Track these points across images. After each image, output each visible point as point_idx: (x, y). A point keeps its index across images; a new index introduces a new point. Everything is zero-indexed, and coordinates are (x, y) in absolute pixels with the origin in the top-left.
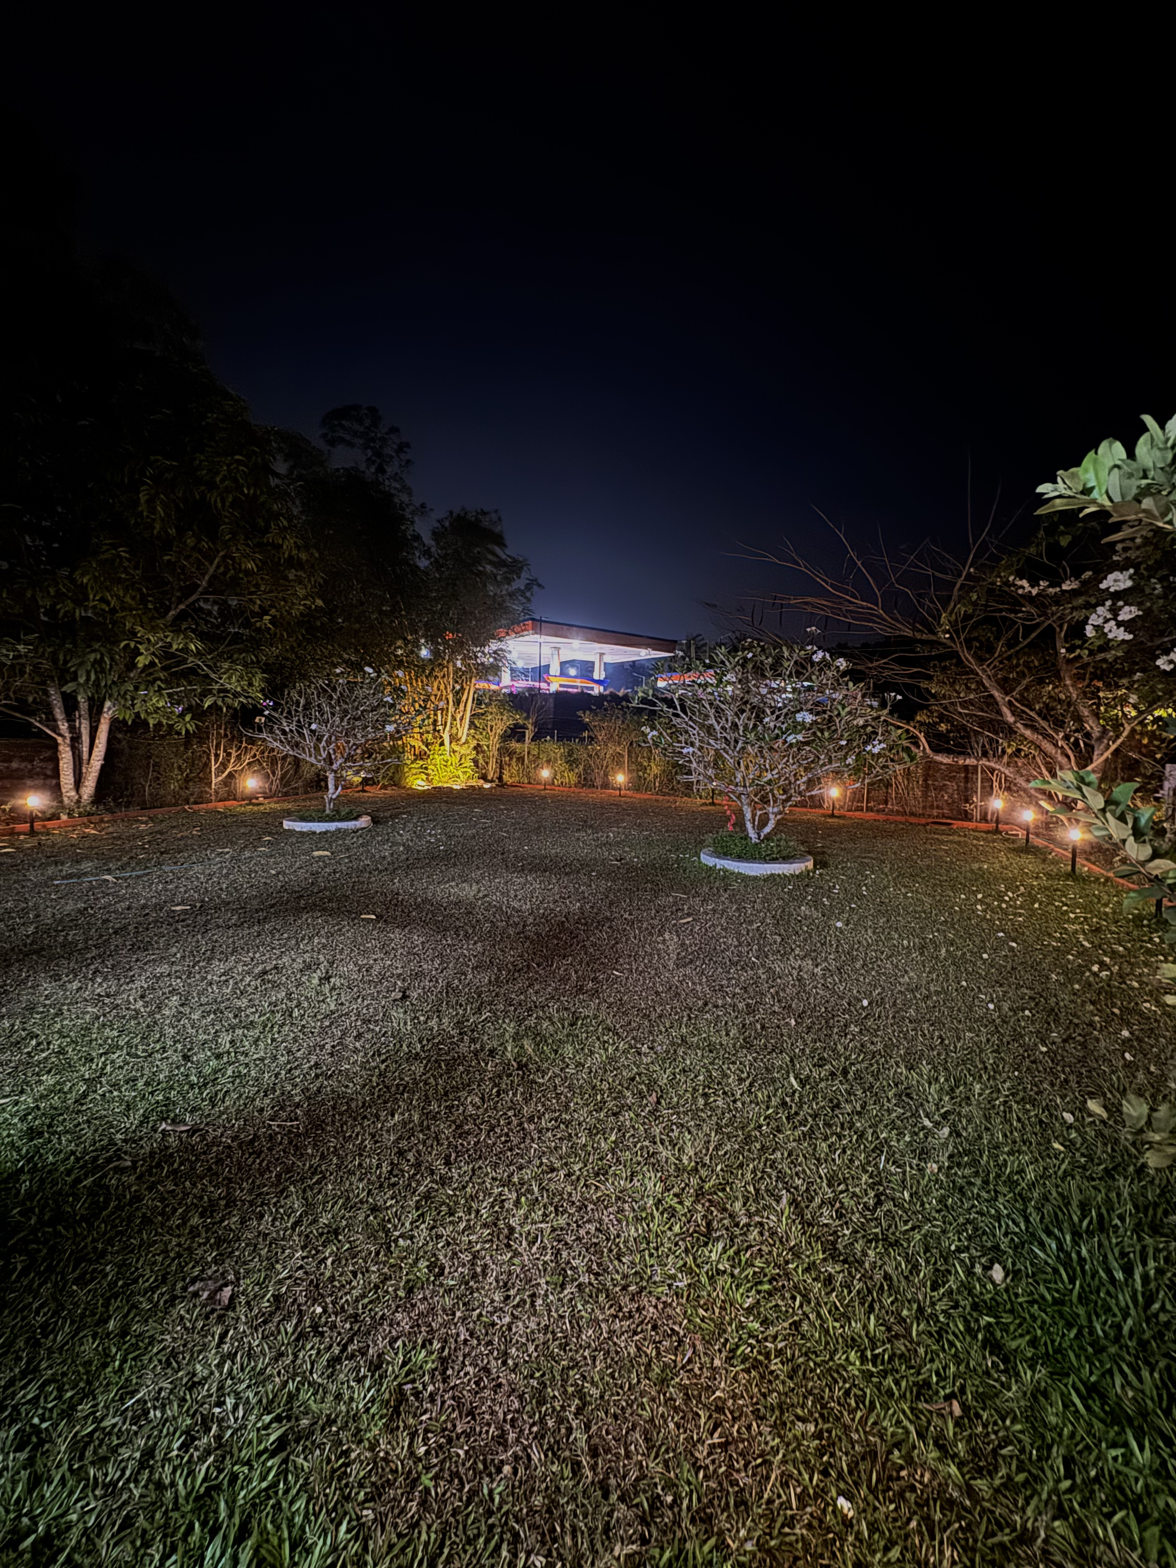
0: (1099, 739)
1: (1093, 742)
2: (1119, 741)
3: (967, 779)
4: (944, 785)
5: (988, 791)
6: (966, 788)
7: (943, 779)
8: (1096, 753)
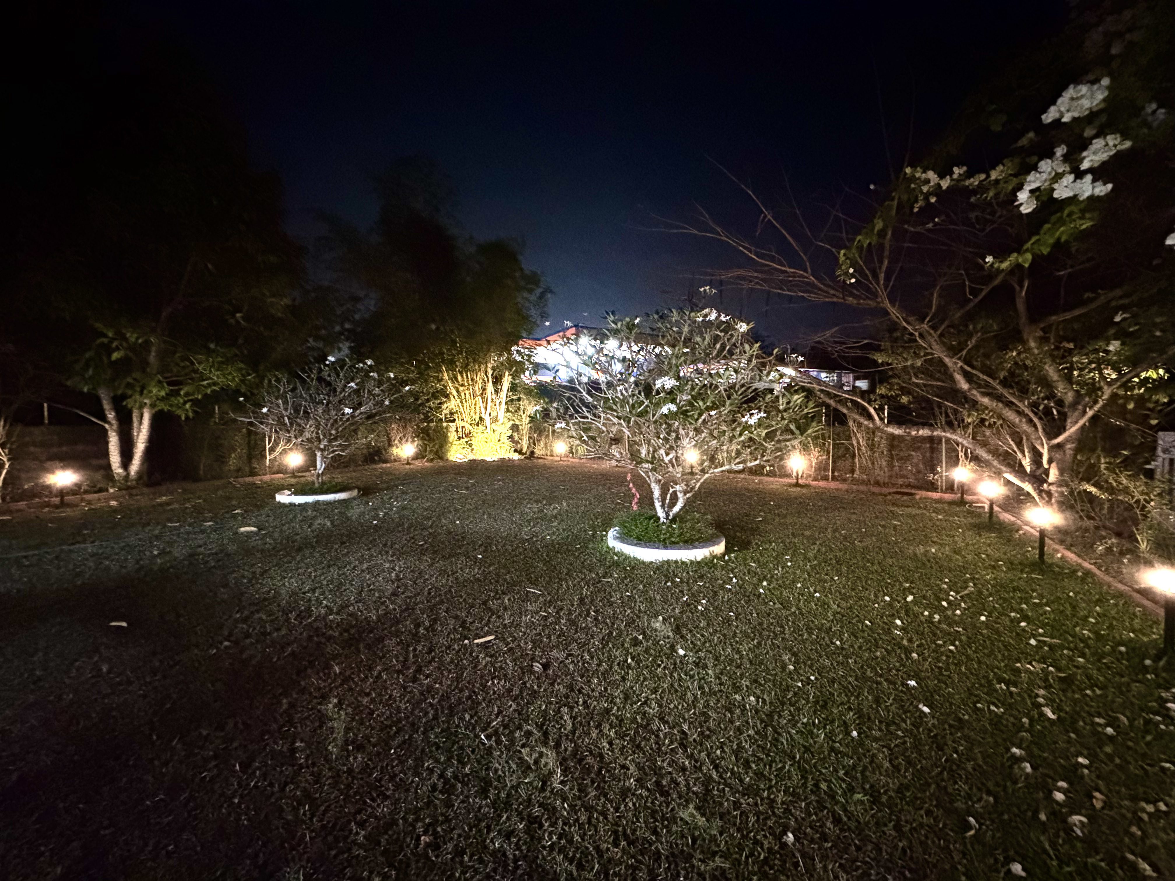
0: (1074, 405)
1: (1066, 410)
2: (1096, 408)
3: (933, 450)
4: (910, 455)
5: (954, 461)
6: (932, 457)
7: (908, 450)
8: (1069, 421)
